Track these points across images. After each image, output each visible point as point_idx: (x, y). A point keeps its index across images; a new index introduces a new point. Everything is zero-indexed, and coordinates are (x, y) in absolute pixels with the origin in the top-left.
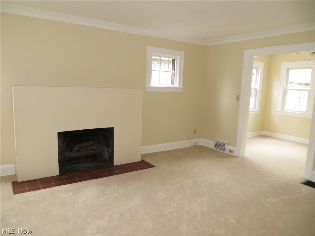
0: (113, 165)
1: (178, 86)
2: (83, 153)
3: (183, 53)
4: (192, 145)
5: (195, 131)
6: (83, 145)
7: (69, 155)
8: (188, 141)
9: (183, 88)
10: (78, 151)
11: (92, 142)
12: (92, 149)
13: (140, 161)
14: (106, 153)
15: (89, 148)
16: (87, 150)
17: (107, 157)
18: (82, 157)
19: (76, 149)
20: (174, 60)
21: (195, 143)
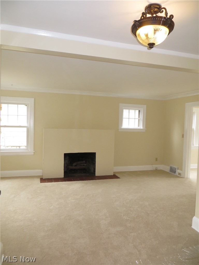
0: (95, 176)
1: (142, 128)
2: (78, 167)
3: (145, 106)
4: (154, 169)
5: (156, 159)
6: (79, 162)
7: (70, 167)
8: (152, 166)
9: (146, 129)
10: (76, 166)
11: (84, 162)
12: (83, 165)
13: (113, 175)
14: (92, 168)
15: (82, 165)
16: (81, 166)
17: (93, 171)
18: (78, 169)
19: (74, 164)
20: (139, 111)
21: (157, 168)
